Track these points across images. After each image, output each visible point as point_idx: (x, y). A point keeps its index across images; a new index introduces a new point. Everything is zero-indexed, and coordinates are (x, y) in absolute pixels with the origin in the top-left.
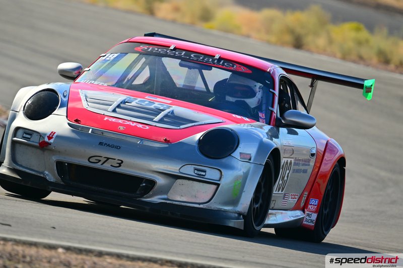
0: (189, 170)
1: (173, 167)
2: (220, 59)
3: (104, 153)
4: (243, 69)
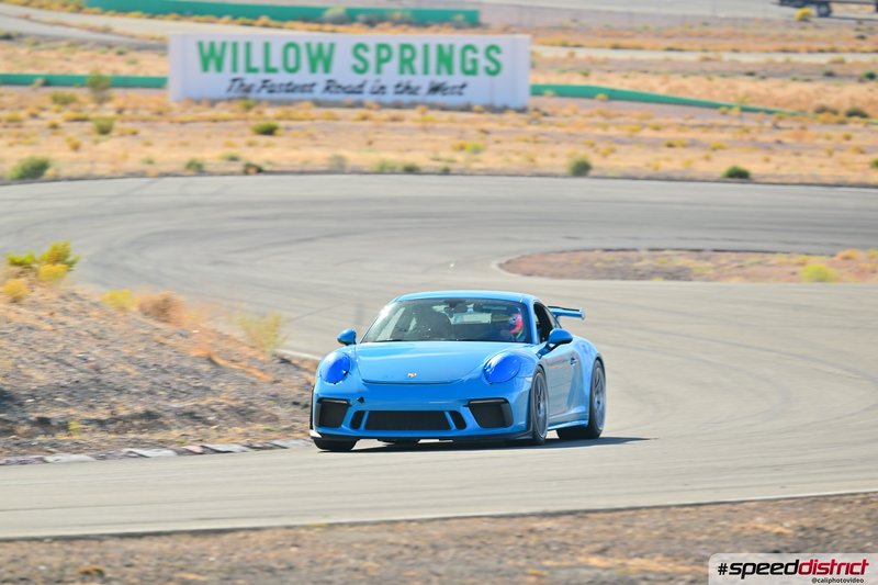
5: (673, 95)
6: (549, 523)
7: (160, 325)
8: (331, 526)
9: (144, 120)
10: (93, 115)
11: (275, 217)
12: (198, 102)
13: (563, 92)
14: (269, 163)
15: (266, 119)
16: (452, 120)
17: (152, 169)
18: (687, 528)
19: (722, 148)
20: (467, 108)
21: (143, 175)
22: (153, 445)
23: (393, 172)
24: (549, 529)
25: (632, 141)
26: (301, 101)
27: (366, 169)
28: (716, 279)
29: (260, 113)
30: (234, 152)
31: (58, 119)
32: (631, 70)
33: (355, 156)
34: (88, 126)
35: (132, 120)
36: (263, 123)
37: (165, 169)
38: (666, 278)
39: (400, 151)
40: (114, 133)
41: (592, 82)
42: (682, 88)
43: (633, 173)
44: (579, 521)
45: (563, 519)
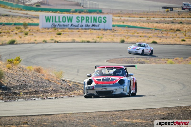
0: (119, 87)
1: (116, 88)
2: (114, 67)
3: (104, 88)
4: (119, 68)
5: (141, 27)
6: (117, 113)
7: (38, 73)
8: (73, 113)
9: (34, 32)
10: (24, 31)
11: (61, 52)
12: (45, 28)
13: (119, 26)
14: (59, 40)
15: (59, 32)
16: (96, 32)
17: (36, 42)
18: (145, 113)
19: (151, 37)
20: (100, 29)
21: (34, 43)
22: (37, 97)
23: (85, 42)
24: (117, 114)
25: (133, 36)
26: (66, 28)
27: (79, 42)
28: (150, 64)
29: (58, 30)
30: (53, 38)
31: (17, 32)
32: (132, 22)
33: (77, 39)
34: (23, 33)
35: (32, 32)
36: (58, 33)
37: (39, 42)
38: (140, 63)
39: (86, 38)
40: (28, 35)
41: (125, 24)
42: (143, 25)
43: (133, 42)
44: (123, 112)
45: (120, 112)
